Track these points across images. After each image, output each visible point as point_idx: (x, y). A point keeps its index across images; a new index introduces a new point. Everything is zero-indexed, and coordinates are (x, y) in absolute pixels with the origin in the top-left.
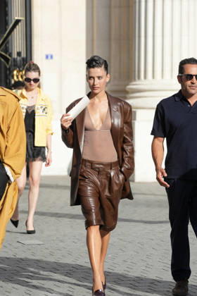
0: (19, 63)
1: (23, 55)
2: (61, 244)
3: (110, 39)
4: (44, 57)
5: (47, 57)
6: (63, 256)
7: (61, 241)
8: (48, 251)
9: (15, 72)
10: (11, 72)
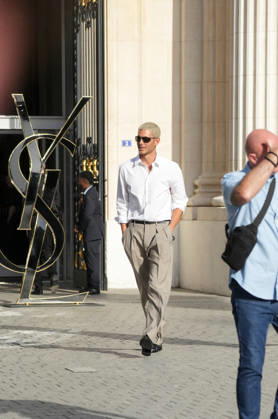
0: (89, 151)
1: (94, 141)
2: (118, 371)
3: (201, 121)
4: (121, 143)
5: (124, 143)
6: (118, 386)
7: (120, 369)
8: (100, 380)
9: (84, 163)
10: (80, 162)
